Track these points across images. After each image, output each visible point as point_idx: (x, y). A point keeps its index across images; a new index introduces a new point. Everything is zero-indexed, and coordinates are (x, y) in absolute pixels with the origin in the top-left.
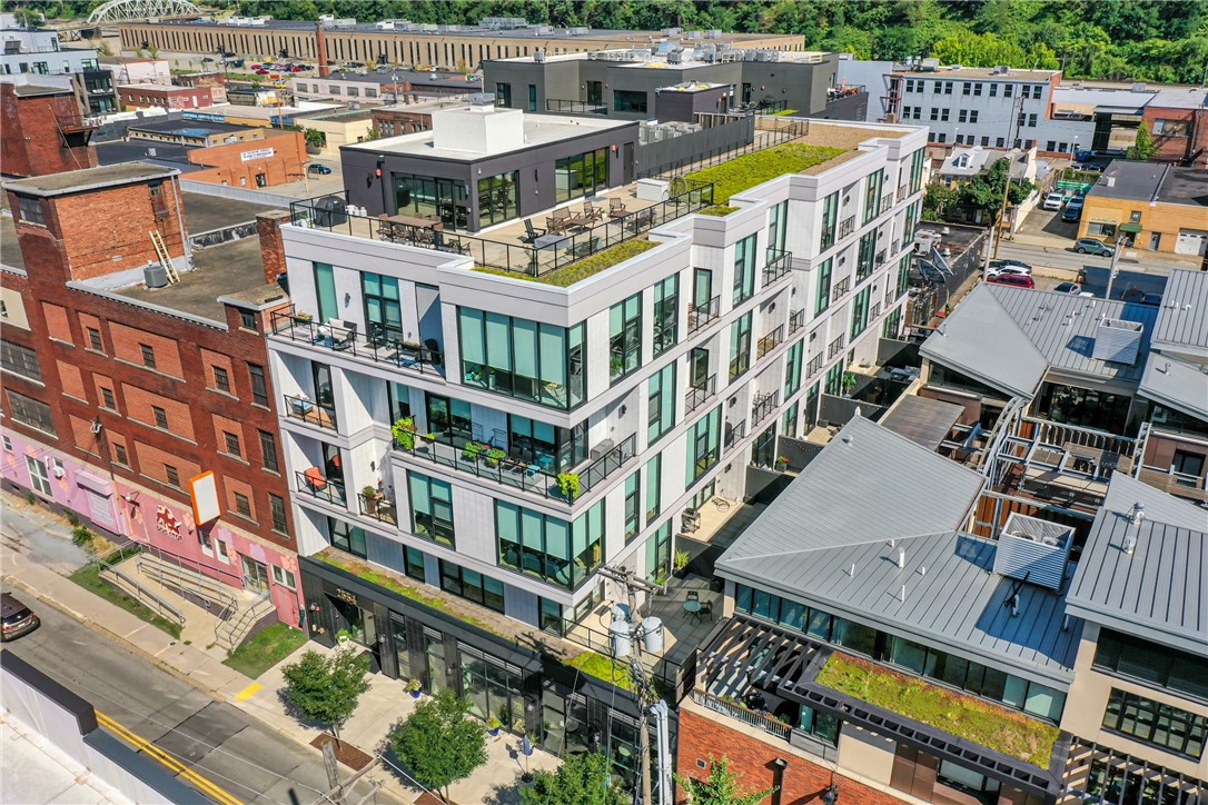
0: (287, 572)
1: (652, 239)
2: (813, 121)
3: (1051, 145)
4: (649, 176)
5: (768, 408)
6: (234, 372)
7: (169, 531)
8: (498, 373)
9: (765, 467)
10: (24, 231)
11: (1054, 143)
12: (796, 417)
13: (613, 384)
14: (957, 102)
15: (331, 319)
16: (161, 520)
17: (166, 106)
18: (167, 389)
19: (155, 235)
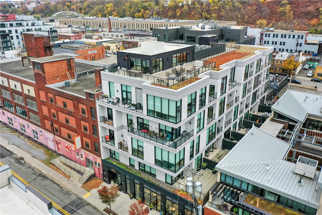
0: (98, 163)
1: (199, 77)
2: (241, 45)
3: (306, 51)
4: (198, 60)
5: (228, 123)
6: (87, 109)
7: (68, 151)
8: (157, 113)
9: (227, 139)
10: (35, 72)
11: (307, 51)
12: (236, 126)
13: (188, 117)
14: (279, 40)
15: (113, 97)
16: (66, 148)
17: (70, 39)
18: (70, 114)
19: (68, 73)
